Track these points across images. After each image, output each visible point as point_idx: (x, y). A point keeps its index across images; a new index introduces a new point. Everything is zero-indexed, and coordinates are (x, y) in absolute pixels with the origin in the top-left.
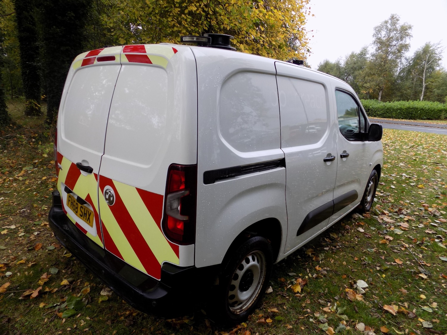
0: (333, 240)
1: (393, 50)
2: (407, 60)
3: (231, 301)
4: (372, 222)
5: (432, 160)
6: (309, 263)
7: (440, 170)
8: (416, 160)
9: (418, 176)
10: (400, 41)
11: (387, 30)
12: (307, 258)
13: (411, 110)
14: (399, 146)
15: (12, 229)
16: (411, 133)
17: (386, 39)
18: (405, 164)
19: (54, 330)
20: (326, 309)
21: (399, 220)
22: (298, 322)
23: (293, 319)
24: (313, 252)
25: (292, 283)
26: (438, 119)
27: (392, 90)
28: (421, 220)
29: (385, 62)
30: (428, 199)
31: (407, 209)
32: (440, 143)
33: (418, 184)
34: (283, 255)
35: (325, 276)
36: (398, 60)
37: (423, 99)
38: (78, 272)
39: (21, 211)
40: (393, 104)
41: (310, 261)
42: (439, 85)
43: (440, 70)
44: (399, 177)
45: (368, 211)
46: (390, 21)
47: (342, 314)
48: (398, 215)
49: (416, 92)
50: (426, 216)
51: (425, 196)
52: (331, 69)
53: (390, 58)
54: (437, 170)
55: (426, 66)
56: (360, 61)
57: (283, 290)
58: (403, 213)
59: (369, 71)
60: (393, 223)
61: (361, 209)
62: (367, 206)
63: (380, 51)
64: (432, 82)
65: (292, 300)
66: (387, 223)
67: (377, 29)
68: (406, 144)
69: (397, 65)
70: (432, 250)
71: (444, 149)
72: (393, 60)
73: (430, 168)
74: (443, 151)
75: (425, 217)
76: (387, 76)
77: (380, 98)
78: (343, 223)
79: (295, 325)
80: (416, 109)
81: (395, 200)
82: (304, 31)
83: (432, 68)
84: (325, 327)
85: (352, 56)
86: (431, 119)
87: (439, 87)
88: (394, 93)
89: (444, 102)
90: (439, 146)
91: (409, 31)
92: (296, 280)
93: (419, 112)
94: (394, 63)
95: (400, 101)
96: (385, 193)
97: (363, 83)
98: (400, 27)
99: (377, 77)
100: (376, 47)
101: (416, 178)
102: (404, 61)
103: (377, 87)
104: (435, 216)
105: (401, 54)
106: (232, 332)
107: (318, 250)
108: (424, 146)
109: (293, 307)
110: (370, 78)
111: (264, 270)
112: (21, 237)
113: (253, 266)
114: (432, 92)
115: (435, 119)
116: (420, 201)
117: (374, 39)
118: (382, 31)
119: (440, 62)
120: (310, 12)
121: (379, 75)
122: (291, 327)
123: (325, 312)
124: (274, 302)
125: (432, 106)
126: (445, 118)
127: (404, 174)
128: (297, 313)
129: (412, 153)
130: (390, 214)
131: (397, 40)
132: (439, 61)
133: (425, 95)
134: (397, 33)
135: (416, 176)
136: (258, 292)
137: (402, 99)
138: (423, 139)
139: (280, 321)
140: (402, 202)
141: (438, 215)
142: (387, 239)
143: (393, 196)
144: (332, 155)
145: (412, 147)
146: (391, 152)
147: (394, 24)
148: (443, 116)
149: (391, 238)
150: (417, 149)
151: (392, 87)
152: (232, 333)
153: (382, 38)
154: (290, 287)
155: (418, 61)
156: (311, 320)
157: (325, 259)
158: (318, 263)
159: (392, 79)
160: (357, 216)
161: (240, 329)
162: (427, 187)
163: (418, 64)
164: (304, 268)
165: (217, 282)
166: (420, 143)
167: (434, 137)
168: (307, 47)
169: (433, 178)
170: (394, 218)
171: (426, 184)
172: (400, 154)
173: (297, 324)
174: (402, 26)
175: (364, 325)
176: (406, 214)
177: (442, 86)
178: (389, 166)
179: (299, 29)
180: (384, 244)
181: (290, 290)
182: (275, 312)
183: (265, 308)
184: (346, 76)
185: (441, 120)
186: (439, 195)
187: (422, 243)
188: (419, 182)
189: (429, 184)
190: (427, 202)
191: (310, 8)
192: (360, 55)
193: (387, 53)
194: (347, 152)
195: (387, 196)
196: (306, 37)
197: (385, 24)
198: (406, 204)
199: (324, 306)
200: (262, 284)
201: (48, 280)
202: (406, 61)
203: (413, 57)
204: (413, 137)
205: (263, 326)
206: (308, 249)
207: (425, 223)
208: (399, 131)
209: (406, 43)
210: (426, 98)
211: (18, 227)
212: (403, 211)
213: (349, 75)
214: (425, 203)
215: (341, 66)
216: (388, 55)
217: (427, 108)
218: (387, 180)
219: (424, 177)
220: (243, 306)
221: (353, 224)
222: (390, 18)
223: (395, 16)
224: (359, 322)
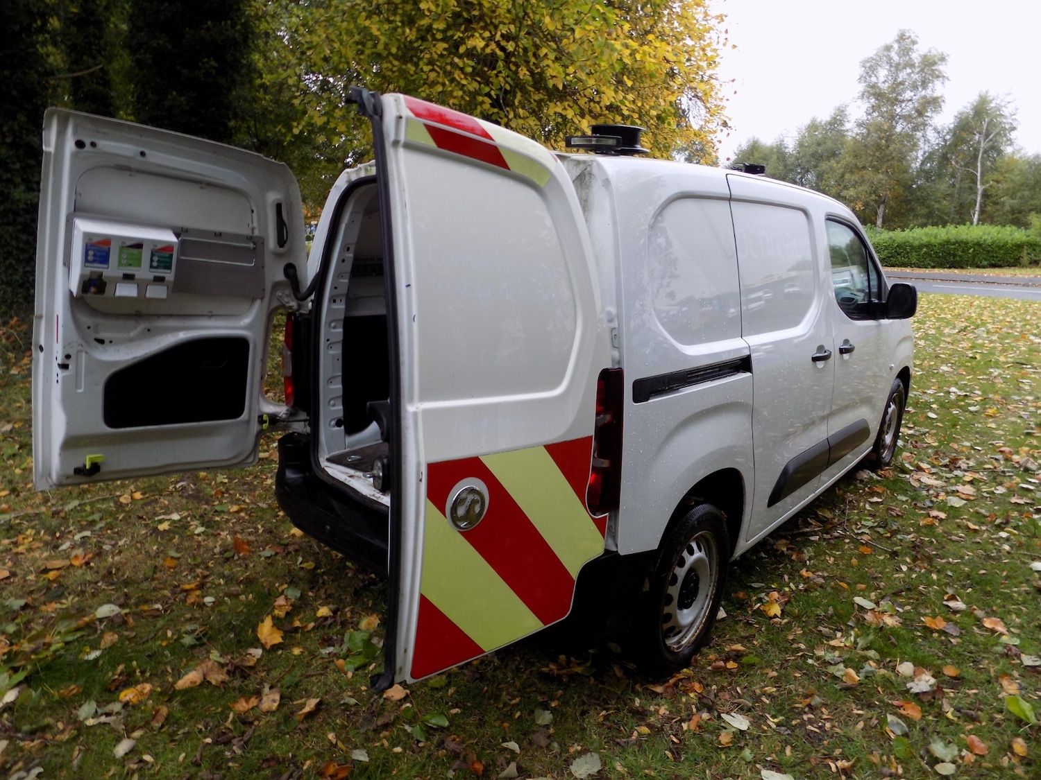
0: (823, 521)
1: (905, 112)
2: (939, 133)
3: (666, 626)
4: (898, 486)
5: (1011, 358)
6: (786, 564)
7: (1030, 378)
8: (976, 358)
9: (984, 392)
10: (920, 89)
11: (891, 66)
12: (779, 557)
13: (952, 247)
14: (934, 328)
15: (174, 522)
16: (957, 299)
17: (889, 87)
18: (951, 367)
19: (337, 691)
20: (833, 643)
21: (953, 481)
22: (786, 665)
23: (777, 662)
24: (790, 546)
25: (760, 600)
26: (1015, 266)
27: (908, 202)
28: (1000, 479)
29: (889, 139)
30: (1009, 437)
31: (968, 459)
32: (1025, 320)
33: (985, 409)
34: (744, 544)
35: (821, 587)
36: (919, 134)
37: (979, 220)
38: (340, 595)
39: (177, 486)
40: (911, 234)
41: (787, 561)
42: (1014, 188)
43: (1013, 153)
44: (942, 394)
45: (888, 464)
46: (896, 46)
47: (867, 648)
48: (951, 471)
49: (962, 206)
50: (1009, 472)
51: (1002, 433)
52: (765, 159)
53: (899, 129)
54: (1023, 378)
55: (982, 145)
56: (830, 138)
57: (745, 614)
58: (960, 467)
59: (853, 162)
60: (942, 487)
61: (873, 462)
62: (886, 454)
63: (875, 114)
64: (998, 182)
65: (766, 630)
66: (928, 487)
67: (868, 65)
68: (948, 323)
69: (915, 145)
70: (1028, 534)
71: (1035, 332)
72: (908, 135)
73: (1008, 374)
74: (1032, 338)
75: (1008, 474)
76: (894, 170)
77: (879, 222)
78: (839, 490)
79: (783, 671)
80: (964, 245)
81: (940, 441)
82: (713, 82)
83: (995, 148)
84: (838, 670)
85: (813, 127)
86: (1000, 266)
87: (1013, 193)
88: (912, 210)
89: (1027, 225)
90: (1022, 326)
91: (941, 67)
92: (767, 594)
93: (971, 251)
94: (910, 141)
95: (926, 226)
96: (916, 428)
97: (841, 188)
98: (920, 59)
99: (871, 173)
100: (868, 105)
101: (979, 396)
102: (932, 135)
103: (873, 197)
104: (1027, 470)
105: (925, 118)
106: (667, 684)
107: (798, 541)
108: (990, 326)
109: (771, 642)
110: (855, 177)
111: (714, 572)
112: (199, 535)
113: (699, 560)
114: (997, 203)
115: (1008, 266)
116: (994, 442)
117: (862, 87)
118: (879, 68)
119: (1013, 135)
120: (726, 39)
121: (876, 170)
122: (775, 674)
123: (834, 648)
124: (732, 635)
125: (1000, 235)
126: (1030, 263)
127: (953, 389)
128: (780, 651)
129: (965, 344)
130: (934, 470)
131: (914, 87)
132: (1012, 133)
133: (982, 212)
134: (913, 72)
135: (979, 393)
136: (705, 614)
137: (930, 221)
138: (986, 313)
139: (752, 665)
140: (956, 446)
141: (1033, 467)
142: (933, 517)
143: (935, 435)
144: (826, 348)
145: (964, 330)
146: (919, 342)
147: (905, 51)
148: (1025, 259)
149: (943, 515)
150: (975, 333)
151: (907, 196)
152: (667, 687)
153: (879, 85)
154: (758, 608)
155: (964, 135)
156: (810, 661)
157: (816, 556)
158: (804, 564)
159: (907, 176)
160: (865, 475)
161: (681, 680)
162: (1005, 414)
163: (964, 141)
164: (779, 575)
165: (647, 587)
166: (979, 322)
167: (1010, 308)
168: (722, 117)
169: (1015, 394)
170: (942, 477)
171: (1001, 408)
172: (938, 346)
173: (786, 668)
174: (925, 56)
175: (912, 666)
176: (966, 468)
177: (1019, 190)
178: (918, 373)
179: (703, 77)
180: (930, 527)
181: (760, 613)
182: (739, 651)
183: (718, 645)
184: (799, 173)
185: (1023, 267)
186: (1032, 429)
187: (1007, 522)
188: (987, 404)
189: (1009, 407)
190: (1008, 444)
191: (726, 32)
192: (830, 124)
193: (892, 117)
194: (851, 342)
195: (922, 435)
196: (720, 95)
197: (886, 53)
198: (964, 449)
199: (829, 638)
200: (711, 598)
201: (290, 608)
202: (936, 135)
203: (952, 126)
204: (964, 309)
205: (721, 675)
206: (777, 541)
207: (1007, 484)
208: (931, 296)
209: (935, 95)
210: (986, 218)
211: (186, 517)
212: (960, 462)
213: (808, 171)
214: (1004, 445)
215: (787, 151)
216: (894, 123)
217: (989, 241)
218: (917, 403)
219: (996, 393)
220: (681, 639)
221: (861, 491)
222: (897, 38)
223: (907, 34)
224: (901, 662)
